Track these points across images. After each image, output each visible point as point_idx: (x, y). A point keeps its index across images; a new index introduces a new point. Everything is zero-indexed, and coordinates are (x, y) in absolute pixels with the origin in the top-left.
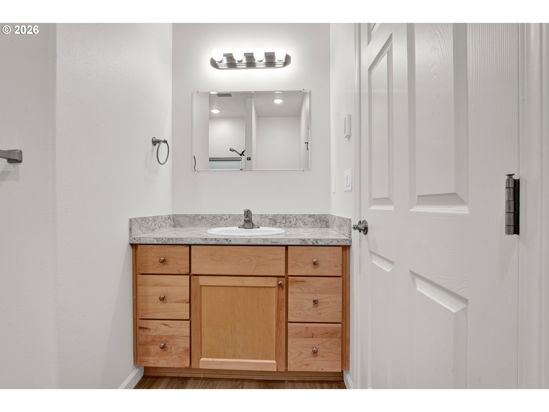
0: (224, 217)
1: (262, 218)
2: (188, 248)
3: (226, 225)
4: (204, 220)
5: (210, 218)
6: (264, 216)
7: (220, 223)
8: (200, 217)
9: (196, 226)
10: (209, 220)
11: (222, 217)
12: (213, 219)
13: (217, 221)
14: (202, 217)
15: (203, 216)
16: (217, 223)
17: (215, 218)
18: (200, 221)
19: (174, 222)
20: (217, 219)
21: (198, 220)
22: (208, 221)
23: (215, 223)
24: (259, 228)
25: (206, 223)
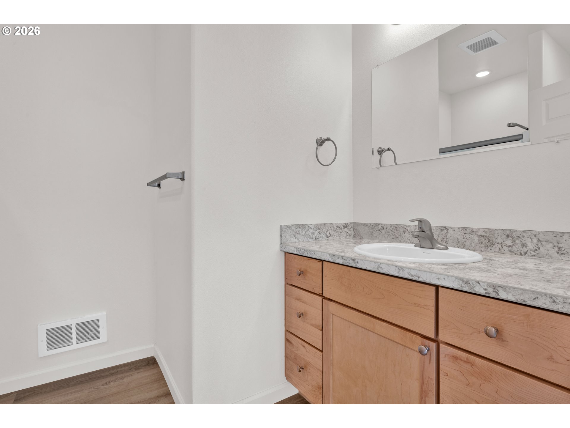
0: (408, 229)
1: (465, 233)
2: (321, 263)
3: (411, 240)
4: (384, 231)
5: (391, 229)
6: (469, 231)
7: (403, 236)
8: (380, 226)
9: (376, 238)
10: (390, 231)
11: (406, 229)
12: (394, 231)
13: (400, 234)
14: (382, 227)
15: (383, 225)
16: (399, 237)
17: (396, 230)
18: (380, 232)
19: (354, 232)
20: (399, 230)
21: (378, 231)
22: (388, 232)
23: (397, 236)
24: (448, 249)
25: (387, 236)
